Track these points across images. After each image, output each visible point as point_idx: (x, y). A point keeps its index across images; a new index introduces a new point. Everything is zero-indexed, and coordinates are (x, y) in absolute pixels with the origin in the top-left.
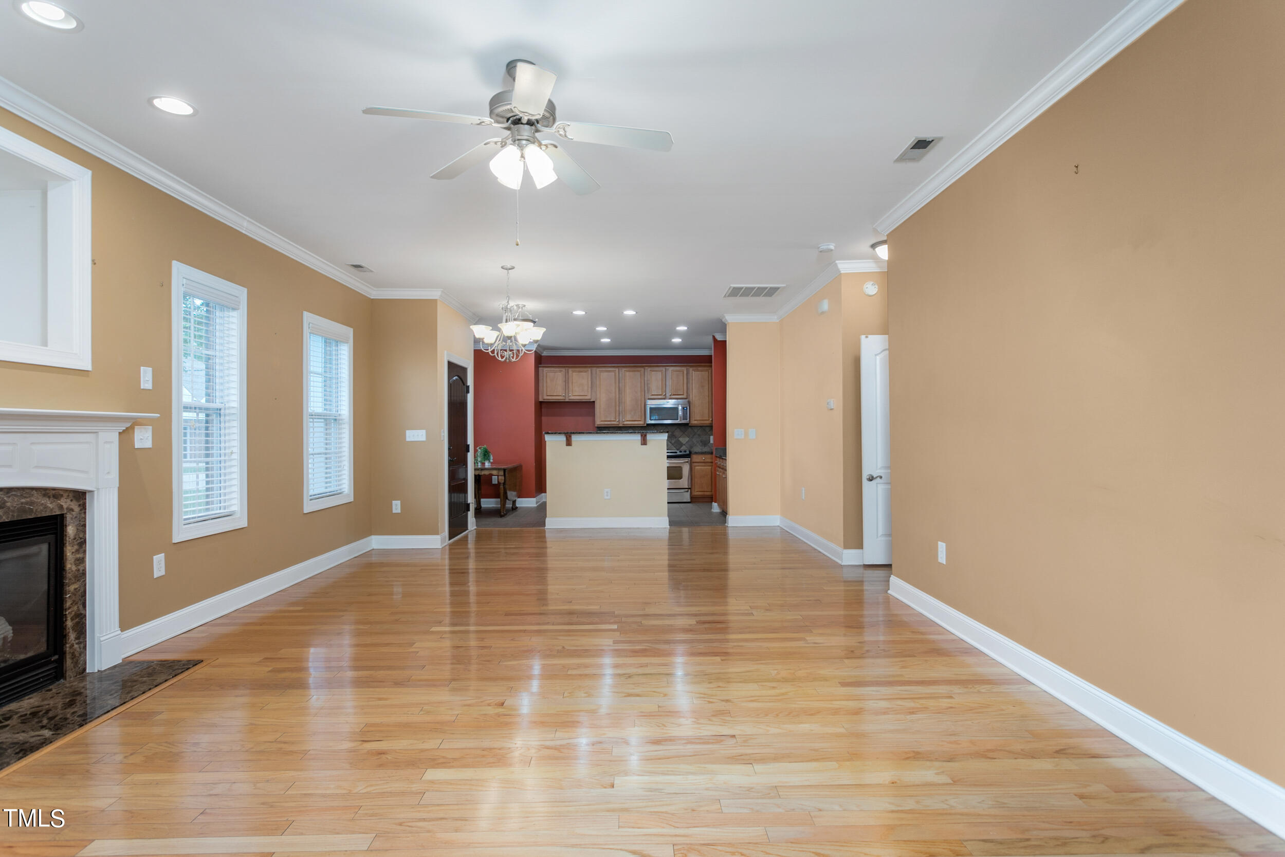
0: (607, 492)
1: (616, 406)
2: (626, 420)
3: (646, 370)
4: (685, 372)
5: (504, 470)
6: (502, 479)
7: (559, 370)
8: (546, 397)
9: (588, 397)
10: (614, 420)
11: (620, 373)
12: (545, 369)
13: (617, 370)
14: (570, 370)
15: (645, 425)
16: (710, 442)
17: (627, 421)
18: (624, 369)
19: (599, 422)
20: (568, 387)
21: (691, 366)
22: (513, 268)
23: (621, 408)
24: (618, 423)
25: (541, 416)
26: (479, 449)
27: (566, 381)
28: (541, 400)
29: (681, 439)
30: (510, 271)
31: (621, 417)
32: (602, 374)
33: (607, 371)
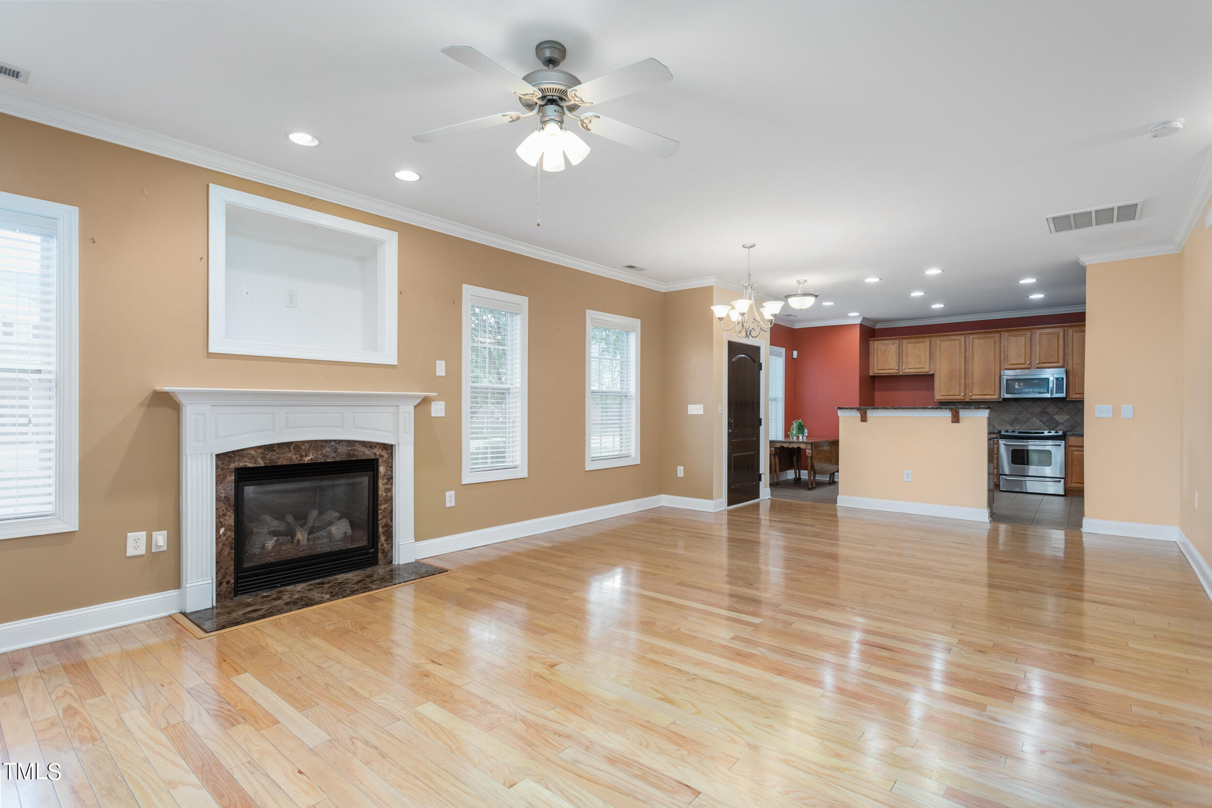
0: (908, 474)
1: (960, 379)
2: (974, 393)
3: (1003, 336)
4: (1061, 334)
5: (812, 444)
6: (809, 453)
7: (891, 342)
8: (876, 371)
9: (926, 369)
10: (958, 394)
11: (967, 341)
12: (876, 343)
13: (963, 338)
14: (905, 341)
15: (1001, 400)
17: (975, 395)
18: (971, 337)
19: (939, 396)
20: (902, 360)
21: (1071, 326)
22: (754, 246)
23: (967, 380)
24: (963, 398)
25: (874, 390)
26: (795, 422)
27: (900, 354)
28: (871, 374)
29: (1056, 417)
30: (750, 249)
31: (967, 391)
32: (943, 343)
33: (948, 340)
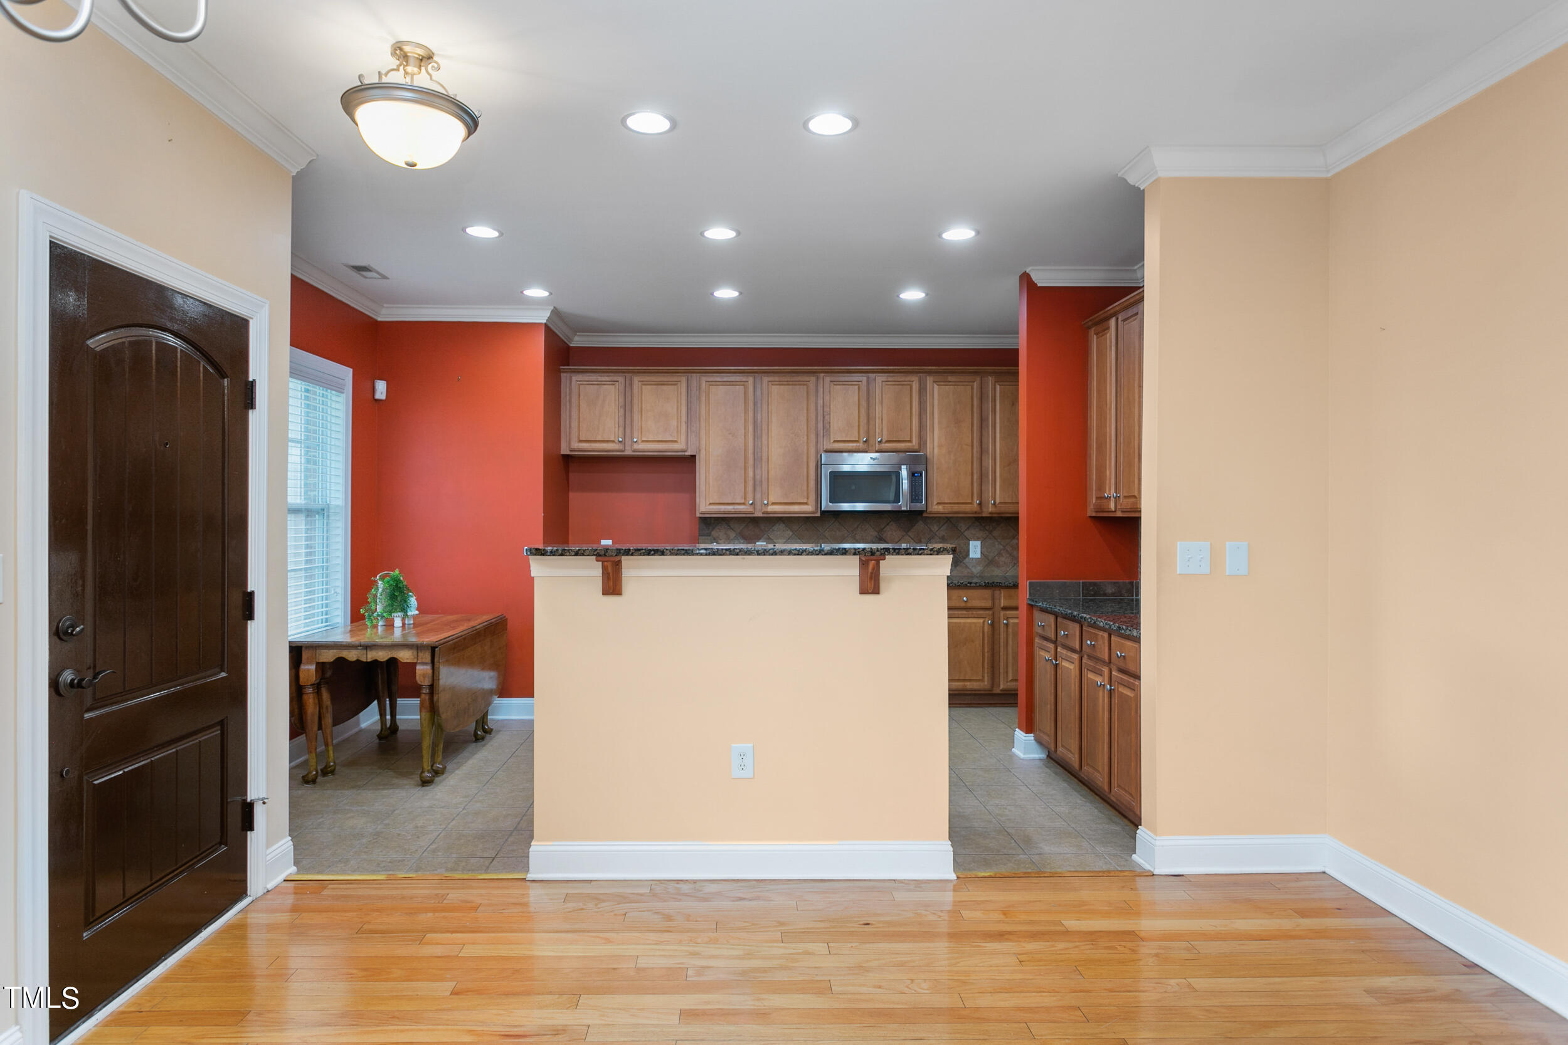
1: (745, 468)
2: (772, 499)
3: (819, 382)
4: (915, 387)
5: (433, 649)
6: (424, 676)
7: (607, 378)
8: (576, 445)
9: (679, 446)
10: (742, 501)
11: (758, 386)
12: (576, 378)
13: (751, 379)
14: (636, 379)
15: (818, 514)
16: (968, 554)
17: (773, 504)
18: (766, 379)
19: (706, 504)
20: (632, 421)
21: (930, 373)
23: (758, 472)
24: (750, 509)
25: (568, 491)
26: (382, 578)
27: (627, 407)
28: (565, 450)
31: (758, 496)
32: (713, 389)
33: (725, 383)
